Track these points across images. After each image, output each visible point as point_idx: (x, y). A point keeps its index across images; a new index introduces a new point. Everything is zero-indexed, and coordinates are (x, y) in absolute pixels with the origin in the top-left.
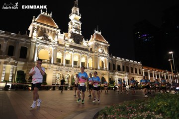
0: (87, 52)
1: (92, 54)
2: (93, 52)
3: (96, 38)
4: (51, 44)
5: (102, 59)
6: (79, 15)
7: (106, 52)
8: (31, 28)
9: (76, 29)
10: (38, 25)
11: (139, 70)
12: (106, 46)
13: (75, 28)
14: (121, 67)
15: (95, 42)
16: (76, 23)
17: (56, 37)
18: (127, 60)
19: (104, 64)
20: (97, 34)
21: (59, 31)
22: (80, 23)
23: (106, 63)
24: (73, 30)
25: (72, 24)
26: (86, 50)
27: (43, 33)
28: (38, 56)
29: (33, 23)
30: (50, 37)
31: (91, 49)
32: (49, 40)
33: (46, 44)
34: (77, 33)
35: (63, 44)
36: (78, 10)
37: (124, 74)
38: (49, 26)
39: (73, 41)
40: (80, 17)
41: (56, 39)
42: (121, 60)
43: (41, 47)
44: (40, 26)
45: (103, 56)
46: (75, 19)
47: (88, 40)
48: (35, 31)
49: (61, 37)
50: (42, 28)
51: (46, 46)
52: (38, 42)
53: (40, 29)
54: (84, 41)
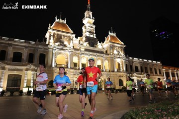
0: (102, 55)
1: (107, 56)
2: (108, 55)
3: (111, 39)
4: (67, 50)
5: (118, 61)
6: (93, 18)
7: (122, 54)
8: (47, 36)
9: (91, 32)
10: (54, 32)
11: (159, 70)
12: (121, 47)
13: (89, 32)
14: (139, 68)
15: (110, 43)
16: (89, 27)
17: (71, 42)
18: (144, 60)
19: (121, 66)
20: (111, 36)
21: (74, 36)
22: (94, 27)
23: (122, 65)
24: (88, 34)
25: (86, 28)
26: (101, 52)
27: (59, 39)
28: (55, 62)
29: (50, 31)
30: (66, 43)
31: (106, 51)
32: (65, 46)
33: (62, 49)
34: (92, 36)
35: (78, 48)
36: (91, 13)
37: (143, 75)
38: (64, 32)
39: (88, 45)
40: (94, 21)
41: (71, 44)
42: (138, 61)
43: (58, 52)
44: (56, 32)
45: (119, 58)
46: (88, 23)
47: (103, 43)
48: (52, 38)
49: (76, 41)
50: (58, 34)
51: (62, 51)
52: (54, 48)
53: (56, 36)
54: (99, 44)
